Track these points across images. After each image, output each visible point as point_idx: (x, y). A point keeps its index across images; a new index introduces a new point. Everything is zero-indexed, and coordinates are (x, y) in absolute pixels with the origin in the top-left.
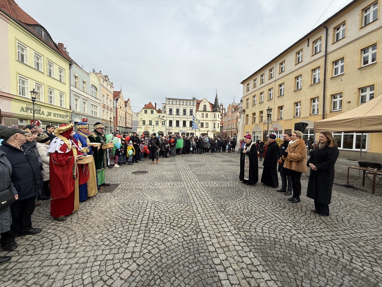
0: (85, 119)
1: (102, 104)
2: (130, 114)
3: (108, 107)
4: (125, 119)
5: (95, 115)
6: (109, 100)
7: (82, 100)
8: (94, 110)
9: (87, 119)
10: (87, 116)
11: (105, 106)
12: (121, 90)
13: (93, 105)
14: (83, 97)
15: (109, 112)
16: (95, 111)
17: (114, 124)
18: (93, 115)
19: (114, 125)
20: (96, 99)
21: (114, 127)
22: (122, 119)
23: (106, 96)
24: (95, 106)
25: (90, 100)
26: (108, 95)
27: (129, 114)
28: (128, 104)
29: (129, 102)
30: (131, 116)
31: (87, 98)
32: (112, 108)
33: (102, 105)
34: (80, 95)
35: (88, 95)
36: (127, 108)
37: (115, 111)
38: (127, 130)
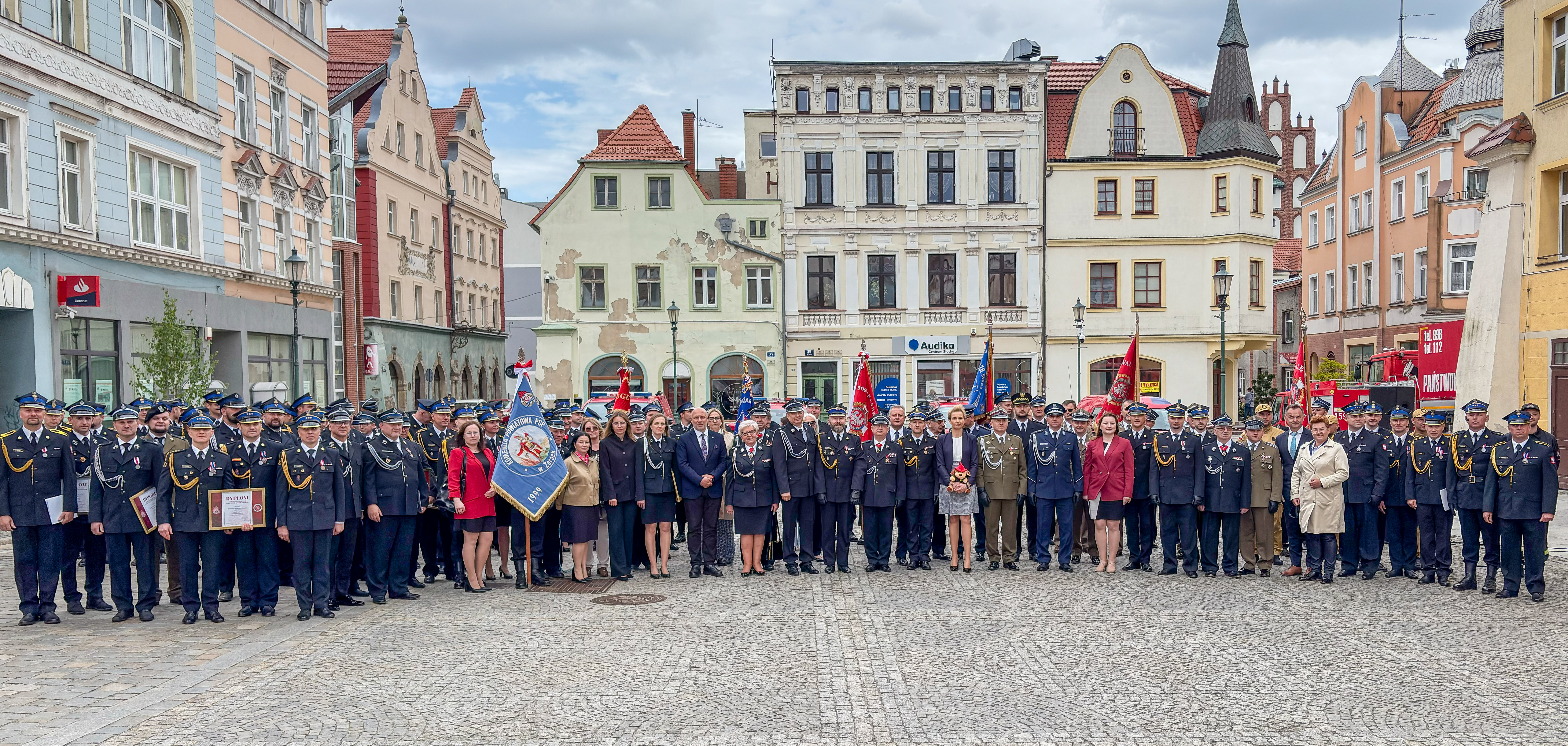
0: (74, 280)
1: (229, 144)
2: (486, 219)
3: (285, 163)
4: (439, 260)
5: (167, 241)
6: (293, 112)
7: (47, 116)
8: (158, 203)
9: (92, 281)
10: (98, 257)
11: (256, 165)
12: (403, 20)
13: (147, 157)
14: (59, 90)
15: (297, 209)
16: (175, 207)
17: (343, 304)
18: (158, 245)
19: (343, 320)
20: (172, 106)
21: (343, 335)
22: (418, 263)
23: (262, 72)
24: (166, 164)
25: (117, 113)
26: (279, 65)
27: (473, 214)
28: (463, 134)
29: (471, 115)
30: (490, 235)
31: (91, 102)
32: (315, 179)
33: (231, 153)
34: (32, 80)
35: (100, 74)
36: (456, 168)
37: (348, 196)
38: (460, 355)
